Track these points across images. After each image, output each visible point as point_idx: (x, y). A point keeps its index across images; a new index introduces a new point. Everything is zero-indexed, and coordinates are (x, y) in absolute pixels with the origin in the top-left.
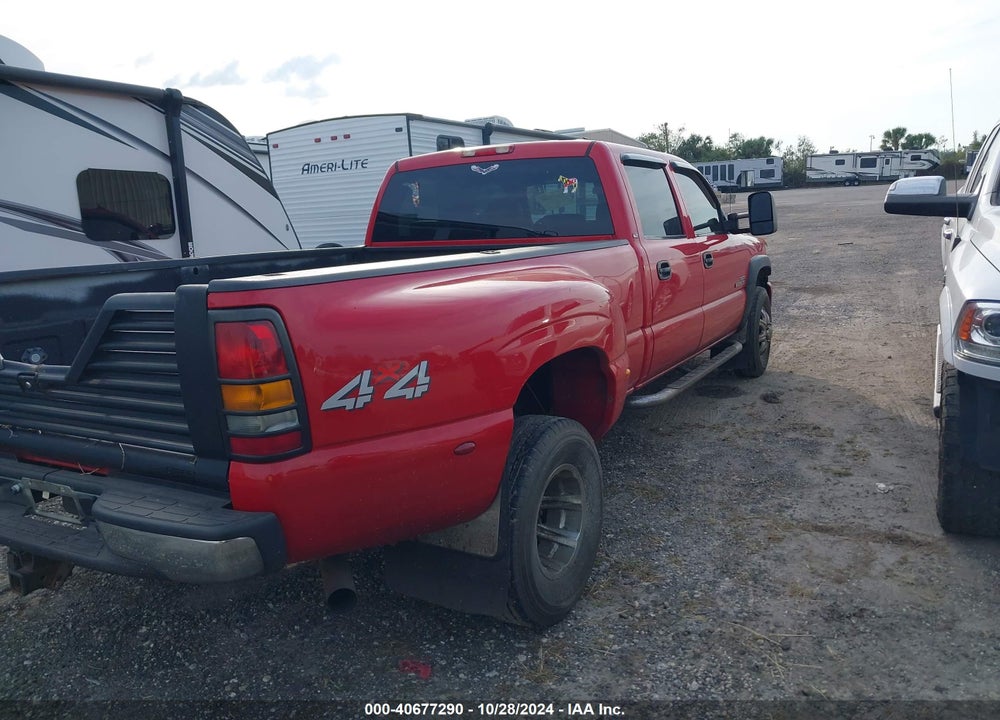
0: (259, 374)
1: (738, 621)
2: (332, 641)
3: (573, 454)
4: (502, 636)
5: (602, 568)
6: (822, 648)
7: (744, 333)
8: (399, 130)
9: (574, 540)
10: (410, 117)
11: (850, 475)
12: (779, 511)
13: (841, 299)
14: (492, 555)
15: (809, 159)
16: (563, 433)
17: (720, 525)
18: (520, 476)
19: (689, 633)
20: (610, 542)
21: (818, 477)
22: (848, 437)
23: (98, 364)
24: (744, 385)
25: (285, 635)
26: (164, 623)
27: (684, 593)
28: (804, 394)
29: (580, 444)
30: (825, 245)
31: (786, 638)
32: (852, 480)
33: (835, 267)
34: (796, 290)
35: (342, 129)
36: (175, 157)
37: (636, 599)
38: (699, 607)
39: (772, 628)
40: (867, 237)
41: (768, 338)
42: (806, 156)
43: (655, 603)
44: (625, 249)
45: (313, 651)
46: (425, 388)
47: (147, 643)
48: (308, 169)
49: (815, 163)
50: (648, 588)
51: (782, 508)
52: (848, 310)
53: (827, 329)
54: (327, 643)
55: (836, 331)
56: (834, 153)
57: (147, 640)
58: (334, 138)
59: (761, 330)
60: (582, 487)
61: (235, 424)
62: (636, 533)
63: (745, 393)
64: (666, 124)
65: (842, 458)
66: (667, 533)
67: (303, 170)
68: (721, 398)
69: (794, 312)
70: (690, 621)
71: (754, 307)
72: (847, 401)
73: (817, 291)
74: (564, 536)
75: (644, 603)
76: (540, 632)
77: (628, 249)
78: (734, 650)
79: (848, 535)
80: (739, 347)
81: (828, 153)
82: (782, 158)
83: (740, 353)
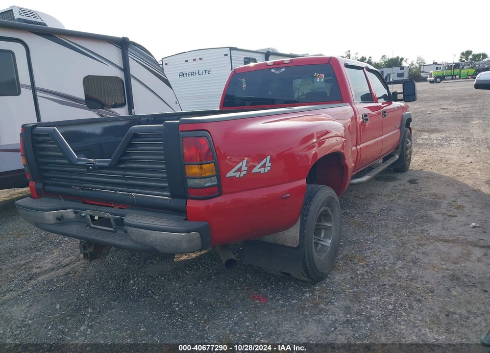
0: (201, 160)
1: (408, 280)
2: (218, 287)
3: (329, 202)
4: (296, 286)
5: (340, 257)
6: (450, 292)
7: (399, 150)
8: (226, 55)
9: (328, 242)
10: (231, 49)
11: (456, 216)
12: (422, 232)
13: (444, 135)
14: (296, 246)
15: (422, 67)
16: (326, 192)
17: (394, 239)
18: (307, 211)
19: (385, 285)
20: (342, 246)
21: (440, 217)
22: (453, 199)
23: (125, 158)
24: (399, 176)
25: (196, 285)
26: (140, 279)
27: (380, 268)
28: (429, 180)
29: (332, 198)
30: (433, 109)
31: (432, 288)
32: (457, 219)
33: (439, 120)
34: (420, 131)
35: (198, 55)
36: (126, 69)
37: (358, 270)
38: (388, 274)
39: (425, 283)
40: (454, 105)
41: (410, 153)
42: (420, 66)
43: (367, 272)
44: (348, 108)
45: (210, 291)
46: (269, 168)
47: (135, 287)
48: (182, 75)
49: (426, 69)
50: (363, 266)
51: (423, 231)
52: (447, 140)
53: (438, 149)
54: (216, 288)
55: (441, 150)
56: (435, 64)
57: (134, 286)
58: (195, 60)
59: (407, 149)
60: (333, 218)
61: (191, 183)
62: (354, 242)
63: (399, 179)
64: (349, 51)
65: (451, 209)
66: (369, 242)
67: (180, 75)
68: (389, 181)
69: (421, 142)
70: (385, 280)
71: (404, 137)
72: (451, 183)
73: (431, 131)
74: (323, 241)
75: (361, 272)
76: (314, 284)
77: (349, 107)
78: (407, 292)
79: (457, 243)
80: (397, 157)
81: (432, 63)
82: (408, 67)
83: (398, 160)
